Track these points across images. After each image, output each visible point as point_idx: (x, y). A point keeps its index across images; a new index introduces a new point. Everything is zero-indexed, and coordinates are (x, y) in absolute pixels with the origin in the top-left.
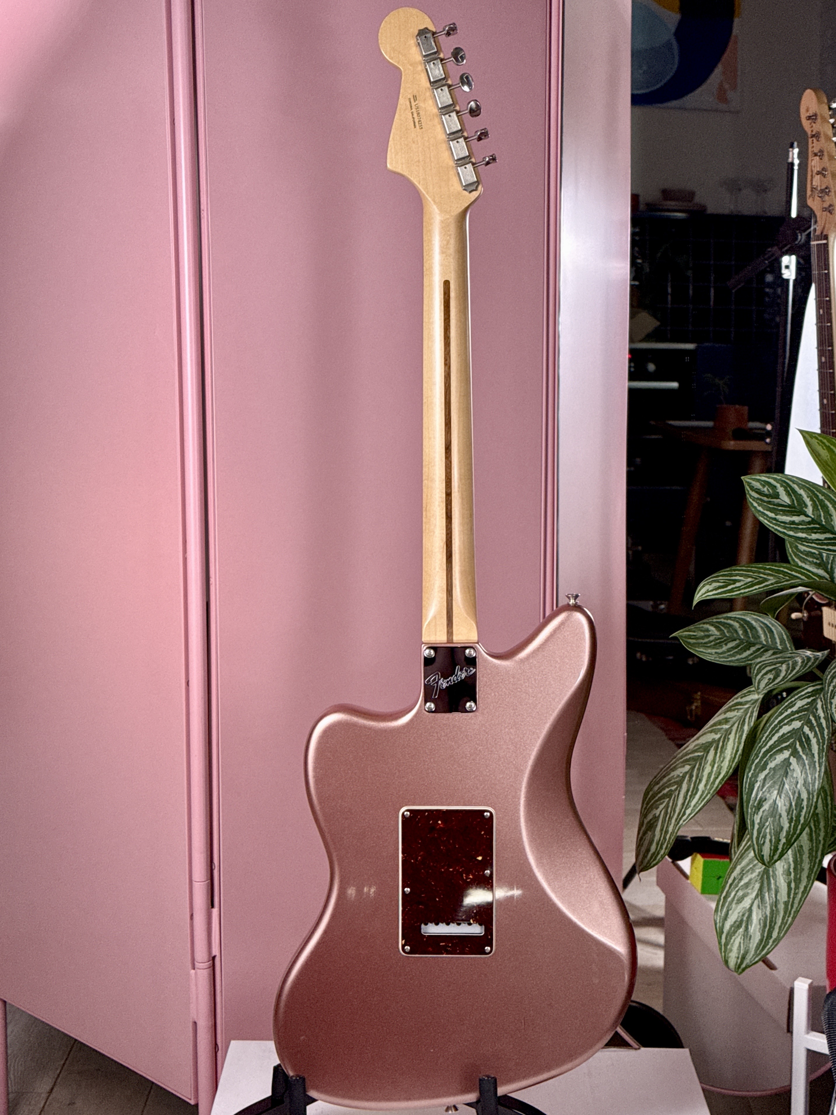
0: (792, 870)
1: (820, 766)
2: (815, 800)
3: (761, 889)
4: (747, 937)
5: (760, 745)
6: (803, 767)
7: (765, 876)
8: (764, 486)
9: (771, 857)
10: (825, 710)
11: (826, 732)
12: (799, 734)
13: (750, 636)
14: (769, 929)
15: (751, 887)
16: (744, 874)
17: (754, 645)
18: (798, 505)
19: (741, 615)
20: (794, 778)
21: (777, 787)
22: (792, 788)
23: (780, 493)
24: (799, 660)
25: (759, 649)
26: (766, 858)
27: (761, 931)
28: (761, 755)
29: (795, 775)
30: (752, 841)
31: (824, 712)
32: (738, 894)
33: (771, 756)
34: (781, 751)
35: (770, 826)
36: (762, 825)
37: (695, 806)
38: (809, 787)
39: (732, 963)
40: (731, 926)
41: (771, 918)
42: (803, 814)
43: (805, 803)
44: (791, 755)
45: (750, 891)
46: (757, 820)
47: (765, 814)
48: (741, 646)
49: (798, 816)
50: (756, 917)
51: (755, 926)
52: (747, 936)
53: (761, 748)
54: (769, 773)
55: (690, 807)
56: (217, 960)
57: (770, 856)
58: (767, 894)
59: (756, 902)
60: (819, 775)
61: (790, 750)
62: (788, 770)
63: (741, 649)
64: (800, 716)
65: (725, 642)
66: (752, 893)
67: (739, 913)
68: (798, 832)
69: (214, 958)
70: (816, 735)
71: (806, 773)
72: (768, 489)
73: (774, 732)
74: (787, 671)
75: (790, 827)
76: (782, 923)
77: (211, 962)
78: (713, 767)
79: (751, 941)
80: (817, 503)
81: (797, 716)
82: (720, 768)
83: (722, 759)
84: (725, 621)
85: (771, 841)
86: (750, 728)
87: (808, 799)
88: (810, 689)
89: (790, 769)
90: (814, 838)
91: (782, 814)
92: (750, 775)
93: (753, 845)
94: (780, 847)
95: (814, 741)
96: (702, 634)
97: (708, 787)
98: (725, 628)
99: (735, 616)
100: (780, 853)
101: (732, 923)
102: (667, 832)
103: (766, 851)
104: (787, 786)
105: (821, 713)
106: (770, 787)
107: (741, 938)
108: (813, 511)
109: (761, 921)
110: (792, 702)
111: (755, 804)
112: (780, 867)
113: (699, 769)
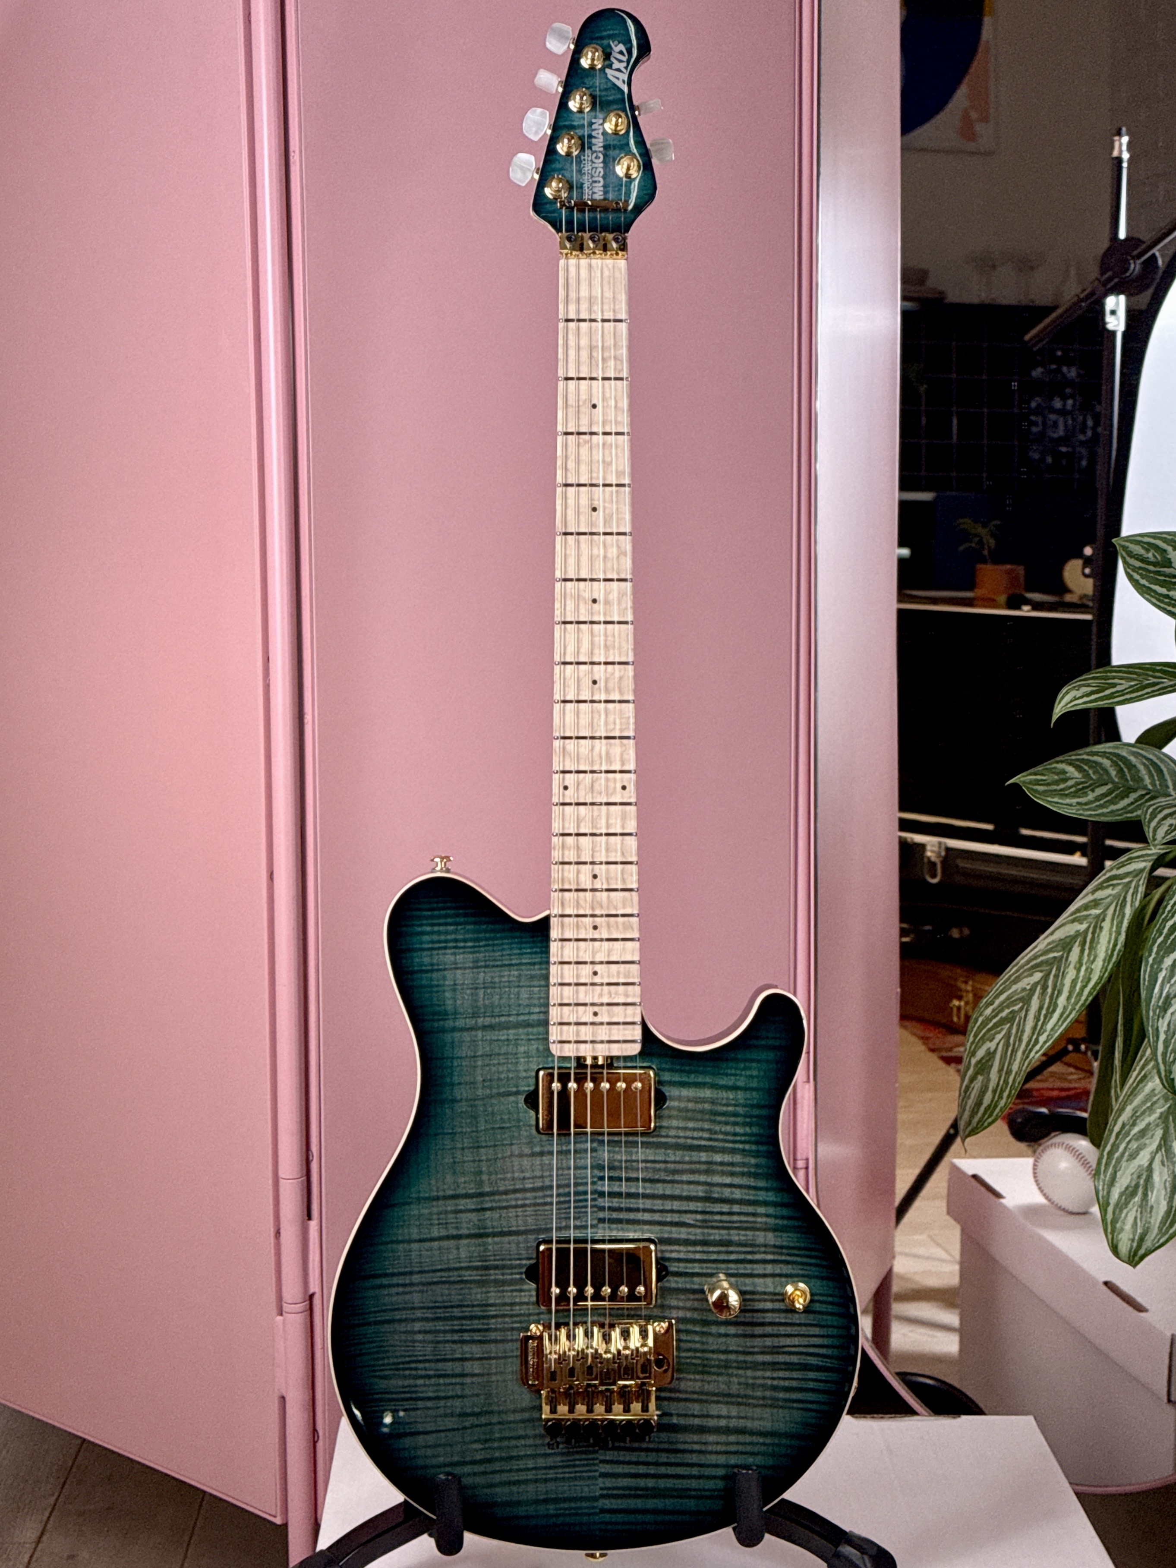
3: (1165, 1138)
4: (1146, 1208)
8: (1148, 551)
13: (1129, 778)
15: (1150, 1134)
16: (1137, 1117)
17: (1135, 791)
19: (1113, 747)
23: (1173, 560)
25: (1143, 796)
27: (1167, 1200)
30: (1156, 1060)
32: (1130, 1145)
37: (1052, 1029)
39: (1124, 1248)
40: (1121, 1195)
45: (1147, 1142)
46: (1163, 1026)
47: (1174, 1017)
48: (1116, 792)
50: (1159, 1178)
51: (1159, 1191)
52: (1145, 1205)
55: (1045, 1031)
56: (317, 1300)
59: (1158, 1157)
63: (1116, 797)
65: (1091, 788)
66: (1151, 1144)
67: (1132, 1174)
69: (311, 1296)
72: (1153, 555)
77: (308, 1302)
78: (1078, 970)
79: (1154, 1213)
82: (1090, 971)
83: (1092, 958)
84: (1088, 758)
86: (1134, 909)
92: (1151, 960)
96: (1056, 777)
97: (1073, 1000)
98: (1090, 767)
99: (1103, 750)
101: (1123, 1189)
102: (1009, 1072)
107: (1136, 1211)
109: (1168, 1184)
111: (1160, 1004)
113: (1056, 976)
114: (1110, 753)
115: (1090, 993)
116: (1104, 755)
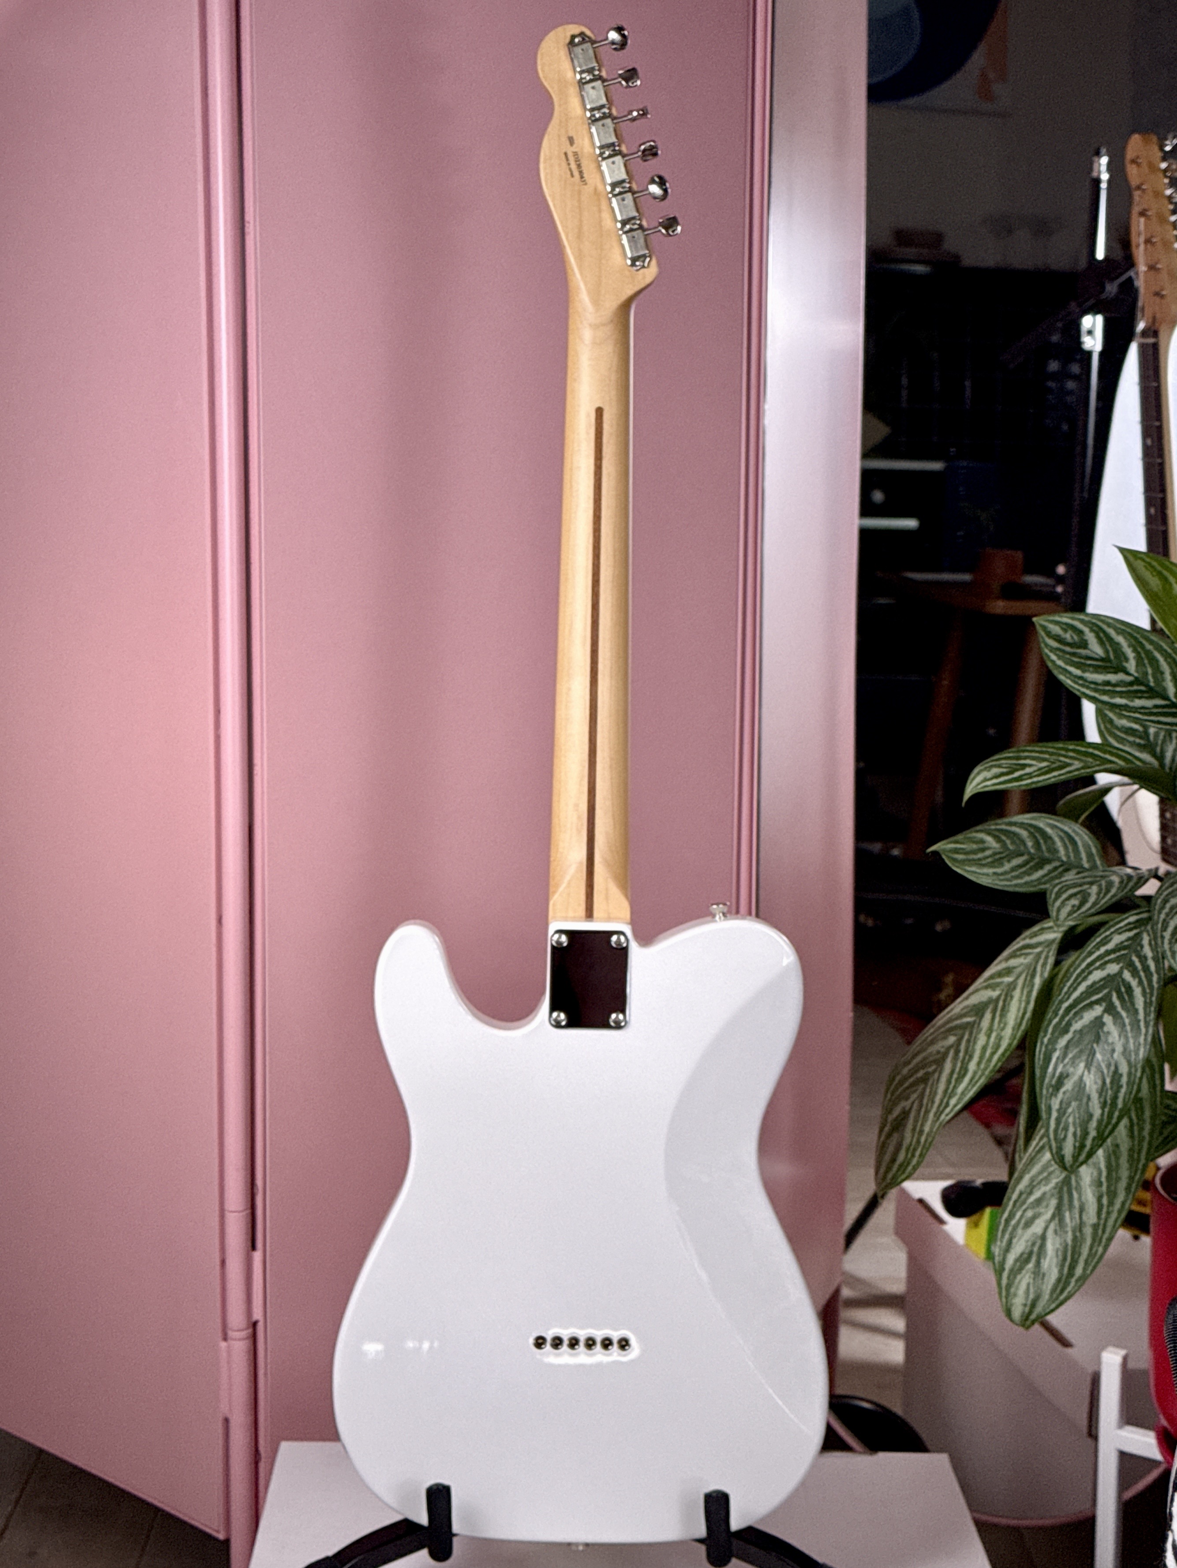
0: (1103, 1179)
1: (1147, 1027)
2: (1139, 1074)
3: (1059, 1208)
4: (1039, 1275)
5: (1060, 998)
6: (1122, 1029)
7: (1065, 1189)
8: (1065, 631)
9: (1075, 1157)
10: (1154, 947)
11: (1155, 978)
12: (1115, 983)
13: (1044, 848)
14: (1070, 1264)
15: (1044, 1204)
16: (1034, 1187)
17: (1049, 861)
18: (1115, 657)
19: (1032, 819)
20: (1108, 1044)
21: (1084, 1058)
22: (1106, 1058)
23: (1089, 642)
24: (1116, 879)
25: (1056, 868)
26: (1068, 1159)
27: (1059, 1268)
28: (1061, 1012)
29: (1110, 1040)
30: (1048, 1137)
31: (1152, 950)
32: (1025, 1214)
33: (1076, 1014)
34: (1090, 1005)
35: (1075, 1114)
36: (1062, 1112)
37: (963, 1094)
38: (1130, 1055)
39: (1017, 1313)
40: (1016, 1260)
41: (1074, 1248)
42: (1121, 1095)
43: (1124, 1080)
44: (1105, 1011)
45: (1042, 1210)
46: (1055, 1104)
47: (1068, 1095)
48: (1032, 864)
49: (1115, 1098)
50: (1051, 1246)
51: (1051, 1259)
52: (1038, 1273)
53: (1061, 1002)
54: (1072, 1039)
55: (956, 1094)
56: (260, 1327)
57: (1073, 1156)
58: (1067, 1214)
59: (1052, 1227)
60: (1145, 1040)
61: (1104, 1004)
62: (1101, 1034)
63: (1031, 868)
64: (1118, 957)
65: (1006, 859)
66: (1046, 1212)
67: (1027, 1241)
68: (1114, 1121)
69: (255, 1324)
70: (1140, 983)
71: (1127, 1038)
72: (1072, 637)
73: (1080, 979)
74: (1098, 894)
75: (1102, 1115)
76: (1089, 1255)
77: (250, 1330)
78: (989, 1036)
79: (1046, 1280)
80: (1143, 655)
81: (1112, 956)
82: (1000, 1038)
83: (1002, 1025)
84: (1008, 828)
85: (1075, 1134)
86: (1043, 979)
87: (1130, 1074)
88: (1132, 919)
89: (1103, 1032)
90: (1136, 1133)
91: (1092, 1097)
92: (1046, 1040)
93: (1049, 1140)
94: (1089, 1143)
95: (1138, 992)
96: (975, 846)
97: (982, 1066)
98: (1008, 837)
99: (1020, 821)
100: (1088, 1152)
101: (1018, 1255)
102: (921, 1132)
103: (1068, 1149)
104: (1098, 1056)
105: (1147, 951)
106: (1074, 1059)
107: (1030, 1277)
108: (1137, 666)
110: (1106, 937)
111: (1054, 1082)
112: (1086, 1173)
113: (968, 1041)
114: (1027, 824)
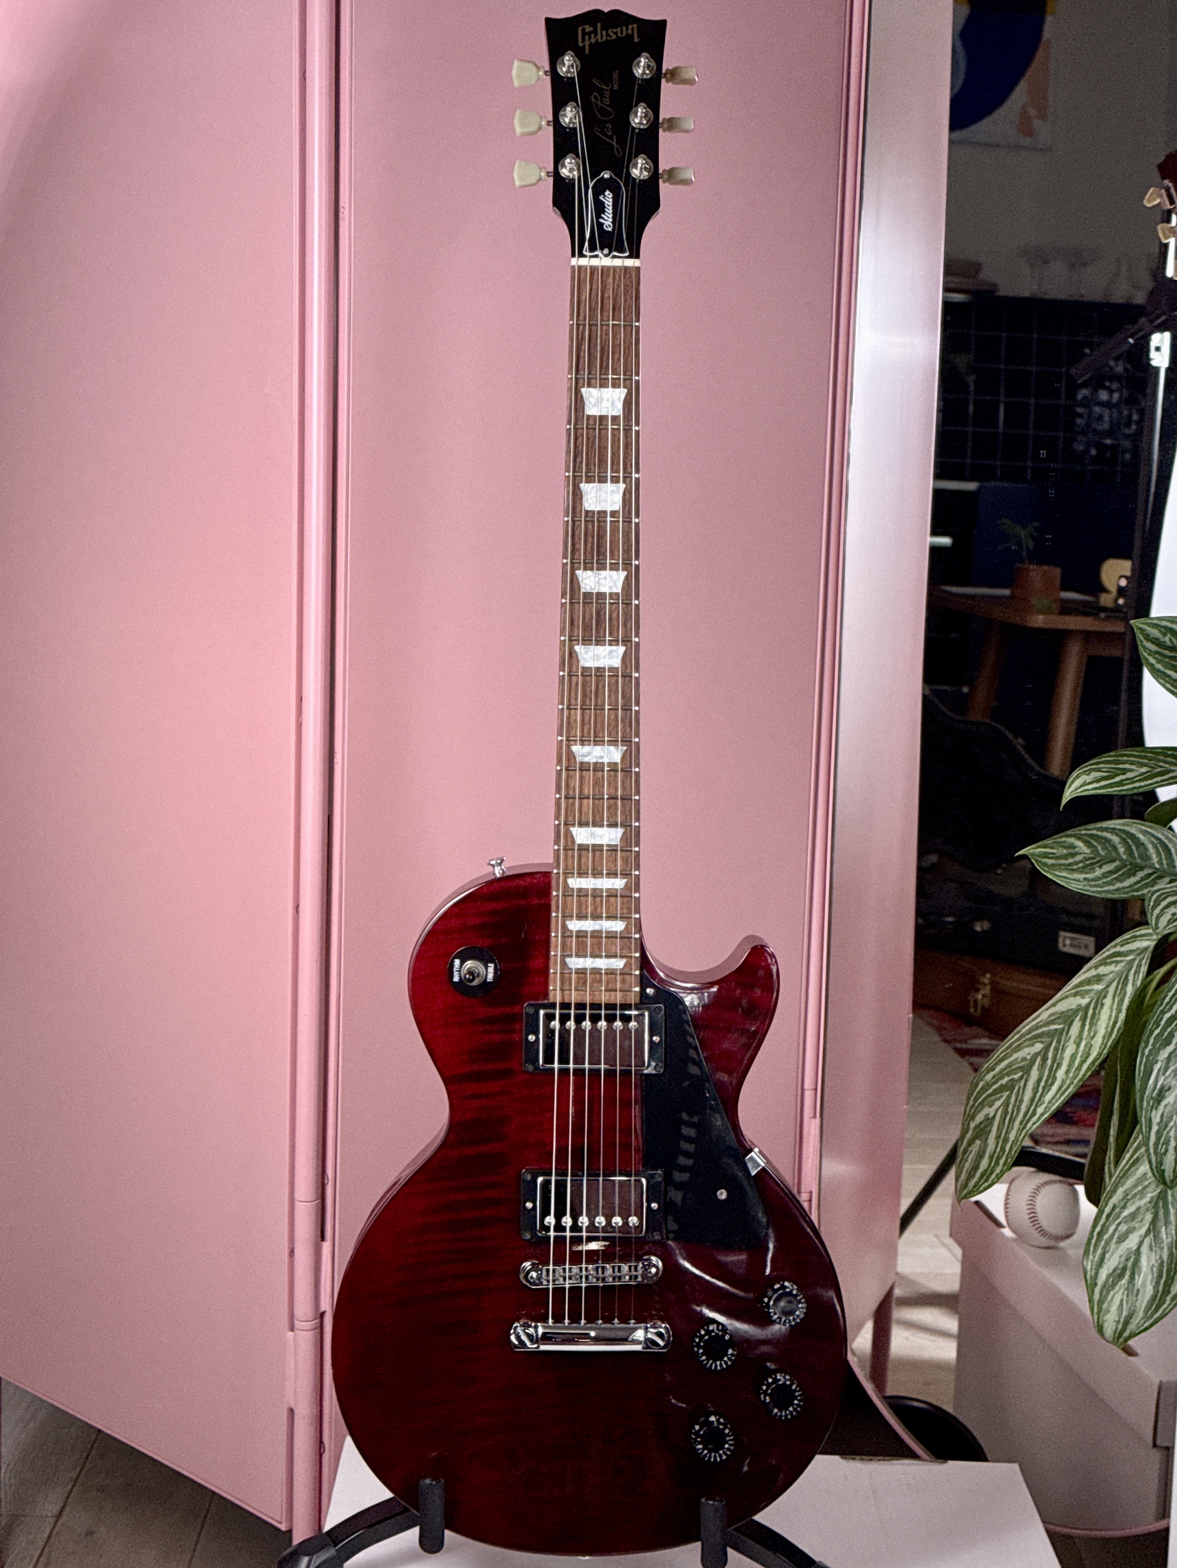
3: (1154, 1222)
4: (1132, 1292)
7: (1161, 1204)
8: (1165, 635)
13: (1136, 855)
14: (1166, 1282)
15: (1140, 1219)
16: (1128, 1200)
17: (1142, 868)
19: (1124, 825)
25: (1150, 875)
26: (1168, 1174)
27: (1154, 1284)
30: (1148, 1150)
32: (1120, 1228)
35: (1176, 1127)
36: (1164, 1125)
37: (1050, 1102)
39: (1109, 1329)
40: (1109, 1276)
41: (1170, 1264)
45: (1136, 1225)
46: (1156, 1118)
48: (1124, 870)
50: (1146, 1262)
51: (1146, 1275)
52: (1132, 1289)
55: (1043, 1103)
56: (327, 1318)
57: (1174, 1171)
58: (1163, 1230)
59: (1147, 1241)
63: (1123, 875)
65: (1099, 864)
66: (1140, 1228)
67: (1121, 1257)
69: (322, 1314)
72: (1171, 640)
77: (318, 1320)
78: (1078, 1046)
79: (1139, 1297)
82: (1089, 1047)
83: (1092, 1034)
84: (1099, 833)
86: (1135, 987)
92: (1147, 1051)
93: (1149, 1155)
96: (1065, 851)
97: (1071, 1075)
98: (1100, 843)
99: (1112, 826)
101: (1111, 1271)
102: (1006, 1140)
103: (1169, 1165)
107: (1123, 1294)
109: (1155, 1269)
111: (1154, 1095)
113: (1056, 1049)
114: (1119, 830)
115: (1089, 1069)
116: (1113, 831)
